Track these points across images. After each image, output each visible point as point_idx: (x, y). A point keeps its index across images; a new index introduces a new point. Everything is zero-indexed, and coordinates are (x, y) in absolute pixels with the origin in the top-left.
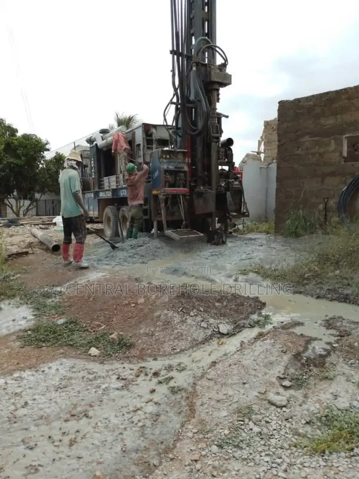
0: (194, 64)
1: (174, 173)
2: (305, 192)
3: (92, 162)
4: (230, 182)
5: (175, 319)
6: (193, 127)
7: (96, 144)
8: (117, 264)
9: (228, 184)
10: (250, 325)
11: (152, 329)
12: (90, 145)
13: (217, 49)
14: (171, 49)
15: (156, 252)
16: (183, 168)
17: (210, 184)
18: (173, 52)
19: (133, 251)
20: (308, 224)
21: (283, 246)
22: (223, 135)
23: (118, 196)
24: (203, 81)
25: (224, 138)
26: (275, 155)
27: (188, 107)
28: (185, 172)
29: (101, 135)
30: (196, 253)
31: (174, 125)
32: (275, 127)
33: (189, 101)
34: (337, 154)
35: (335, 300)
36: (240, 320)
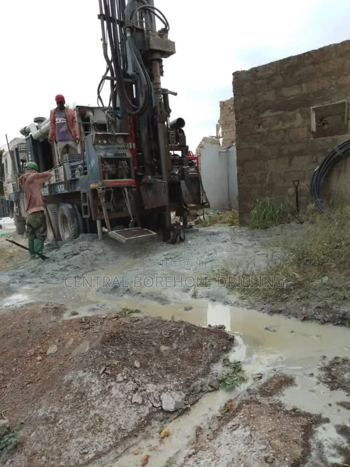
0: (127, 29)
1: (114, 161)
2: (271, 175)
3: (30, 156)
4: (184, 169)
5: (93, 389)
6: (134, 106)
7: (31, 135)
8: (43, 281)
9: (182, 171)
10: (212, 386)
11: (56, 410)
12: (26, 136)
13: (156, 12)
14: (99, 13)
15: (96, 260)
16: (126, 155)
17: (160, 172)
18: (101, 16)
19: (66, 262)
20: (277, 212)
21: (250, 240)
22: (171, 114)
23: (56, 192)
24: (140, 50)
25: (173, 118)
26: (234, 138)
27: (126, 82)
28: (128, 160)
29: (37, 124)
30: (148, 256)
31: (111, 105)
32: (231, 108)
33: (127, 76)
34: (305, 129)
35: (328, 322)
36: (196, 379)
